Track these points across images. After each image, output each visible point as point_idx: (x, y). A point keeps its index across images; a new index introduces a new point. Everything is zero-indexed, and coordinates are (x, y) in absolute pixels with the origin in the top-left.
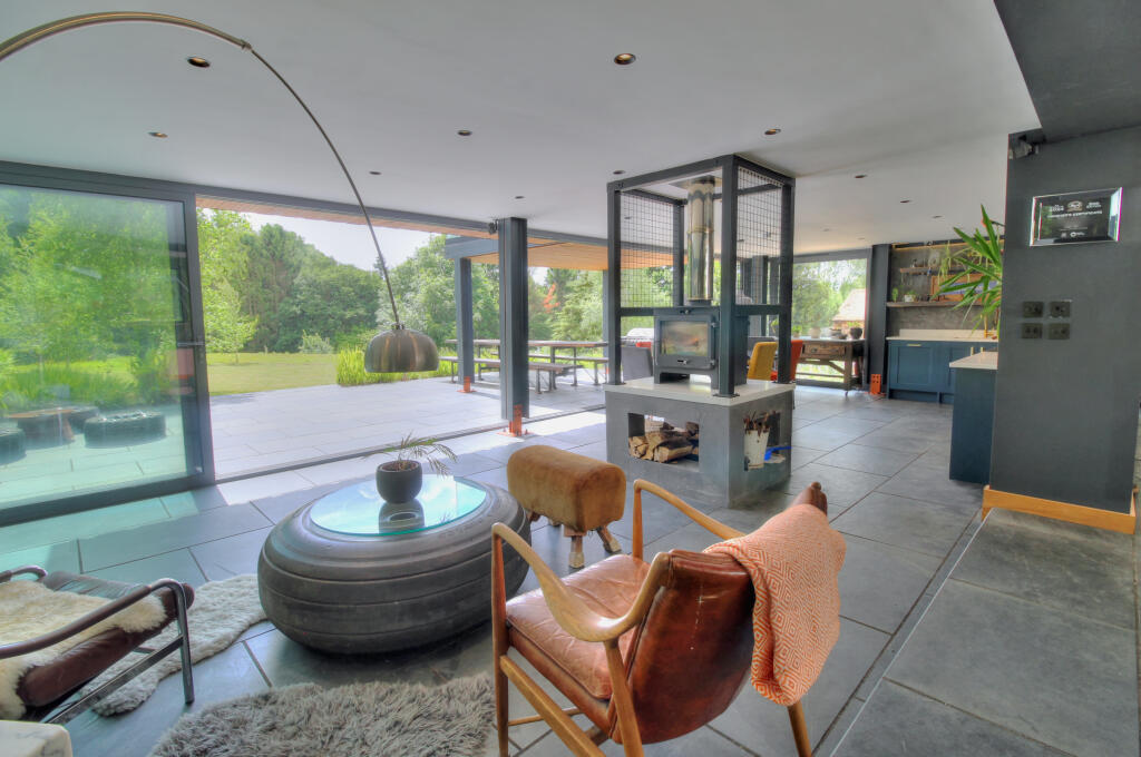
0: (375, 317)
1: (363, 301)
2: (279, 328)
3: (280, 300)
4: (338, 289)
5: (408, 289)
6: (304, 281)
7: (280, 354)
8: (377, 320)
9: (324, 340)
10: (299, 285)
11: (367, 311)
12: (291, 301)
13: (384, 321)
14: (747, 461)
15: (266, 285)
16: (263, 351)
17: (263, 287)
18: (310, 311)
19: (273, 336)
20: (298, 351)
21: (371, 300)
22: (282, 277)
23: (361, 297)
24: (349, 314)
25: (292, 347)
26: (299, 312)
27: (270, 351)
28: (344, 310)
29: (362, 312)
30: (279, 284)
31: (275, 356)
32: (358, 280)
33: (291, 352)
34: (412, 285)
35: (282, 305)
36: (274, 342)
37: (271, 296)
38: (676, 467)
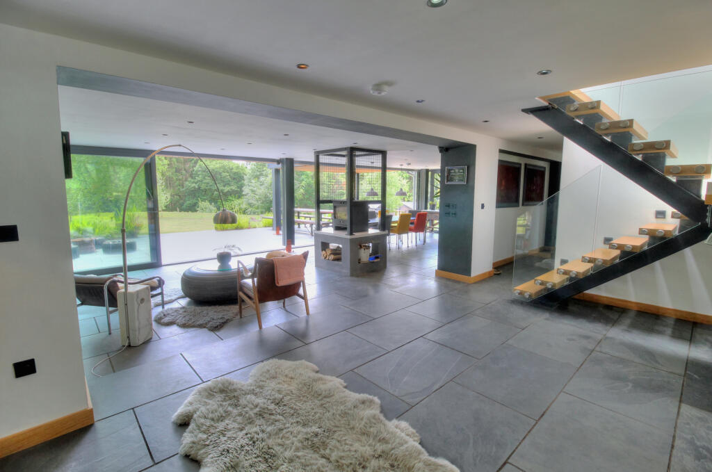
0: (243, 191)
1: (235, 181)
2: (185, 196)
3: (186, 180)
4: (220, 173)
5: (261, 175)
6: (200, 169)
7: (186, 213)
8: (244, 193)
9: (211, 204)
10: (198, 171)
11: (238, 187)
12: (192, 180)
13: (248, 194)
14: (360, 260)
15: (178, 170)
16: (176, 211)
17: (176, 172)
18: (203, 187)
19: (181, 201)
20: (196, 211)
21: (240, 181)
22: (187, 166)
23: (234, 179)
24: (227, 189)
25: (193, 208)
26: (197, 187)
27: (180, 211)
28: (224, 186)
29: (234, 188)
30: (185, 170)
31: (183, 214)
32: (232, 169)
33: (192, 211)
34: (264, 173)
35: (187, 183)
36: (182, 205)
37: (181, 177)
38: (336, 262)
